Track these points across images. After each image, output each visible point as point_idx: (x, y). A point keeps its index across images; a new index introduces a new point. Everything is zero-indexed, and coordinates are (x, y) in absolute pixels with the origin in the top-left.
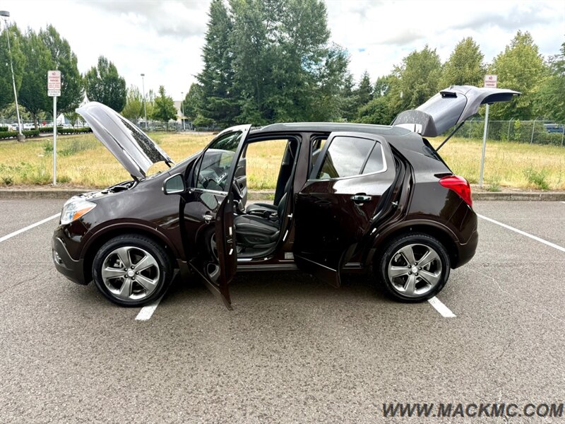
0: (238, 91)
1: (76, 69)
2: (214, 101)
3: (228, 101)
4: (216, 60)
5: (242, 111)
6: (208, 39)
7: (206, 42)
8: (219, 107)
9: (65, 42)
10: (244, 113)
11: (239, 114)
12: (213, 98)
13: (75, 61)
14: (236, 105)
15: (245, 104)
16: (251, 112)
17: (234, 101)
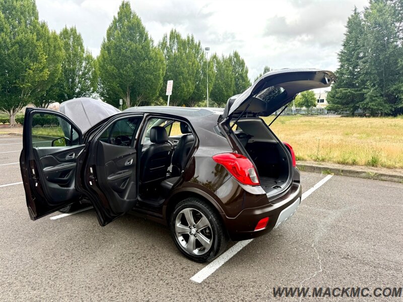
0: (364, 82)
1: (246, 76)
2: (341, 91)
3: (354, 91)
4: (348, 60)
5: (366, 98)
6: (344, 45)
7: (342, 48)
8: (345, 96)
9: (243, 61)
10: (368, 100)
11: (362, 101)
12: (341, 89)
13: (247, 72)
14: (361, 94)
15: (369, 92)
16: (374, 98)
17: (360, 91)
